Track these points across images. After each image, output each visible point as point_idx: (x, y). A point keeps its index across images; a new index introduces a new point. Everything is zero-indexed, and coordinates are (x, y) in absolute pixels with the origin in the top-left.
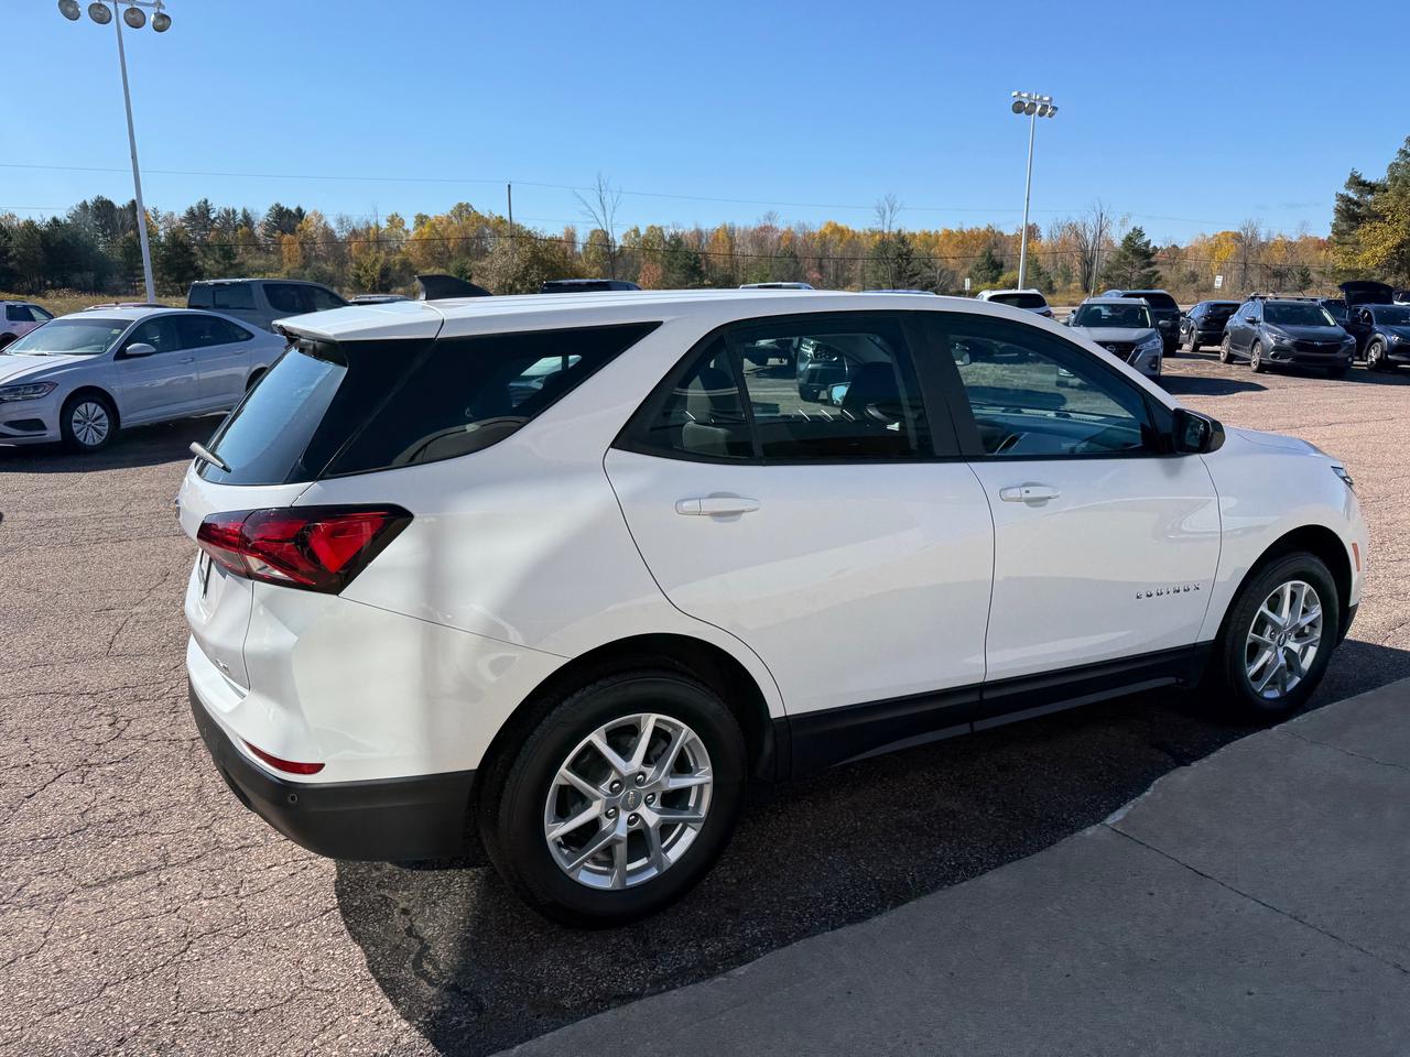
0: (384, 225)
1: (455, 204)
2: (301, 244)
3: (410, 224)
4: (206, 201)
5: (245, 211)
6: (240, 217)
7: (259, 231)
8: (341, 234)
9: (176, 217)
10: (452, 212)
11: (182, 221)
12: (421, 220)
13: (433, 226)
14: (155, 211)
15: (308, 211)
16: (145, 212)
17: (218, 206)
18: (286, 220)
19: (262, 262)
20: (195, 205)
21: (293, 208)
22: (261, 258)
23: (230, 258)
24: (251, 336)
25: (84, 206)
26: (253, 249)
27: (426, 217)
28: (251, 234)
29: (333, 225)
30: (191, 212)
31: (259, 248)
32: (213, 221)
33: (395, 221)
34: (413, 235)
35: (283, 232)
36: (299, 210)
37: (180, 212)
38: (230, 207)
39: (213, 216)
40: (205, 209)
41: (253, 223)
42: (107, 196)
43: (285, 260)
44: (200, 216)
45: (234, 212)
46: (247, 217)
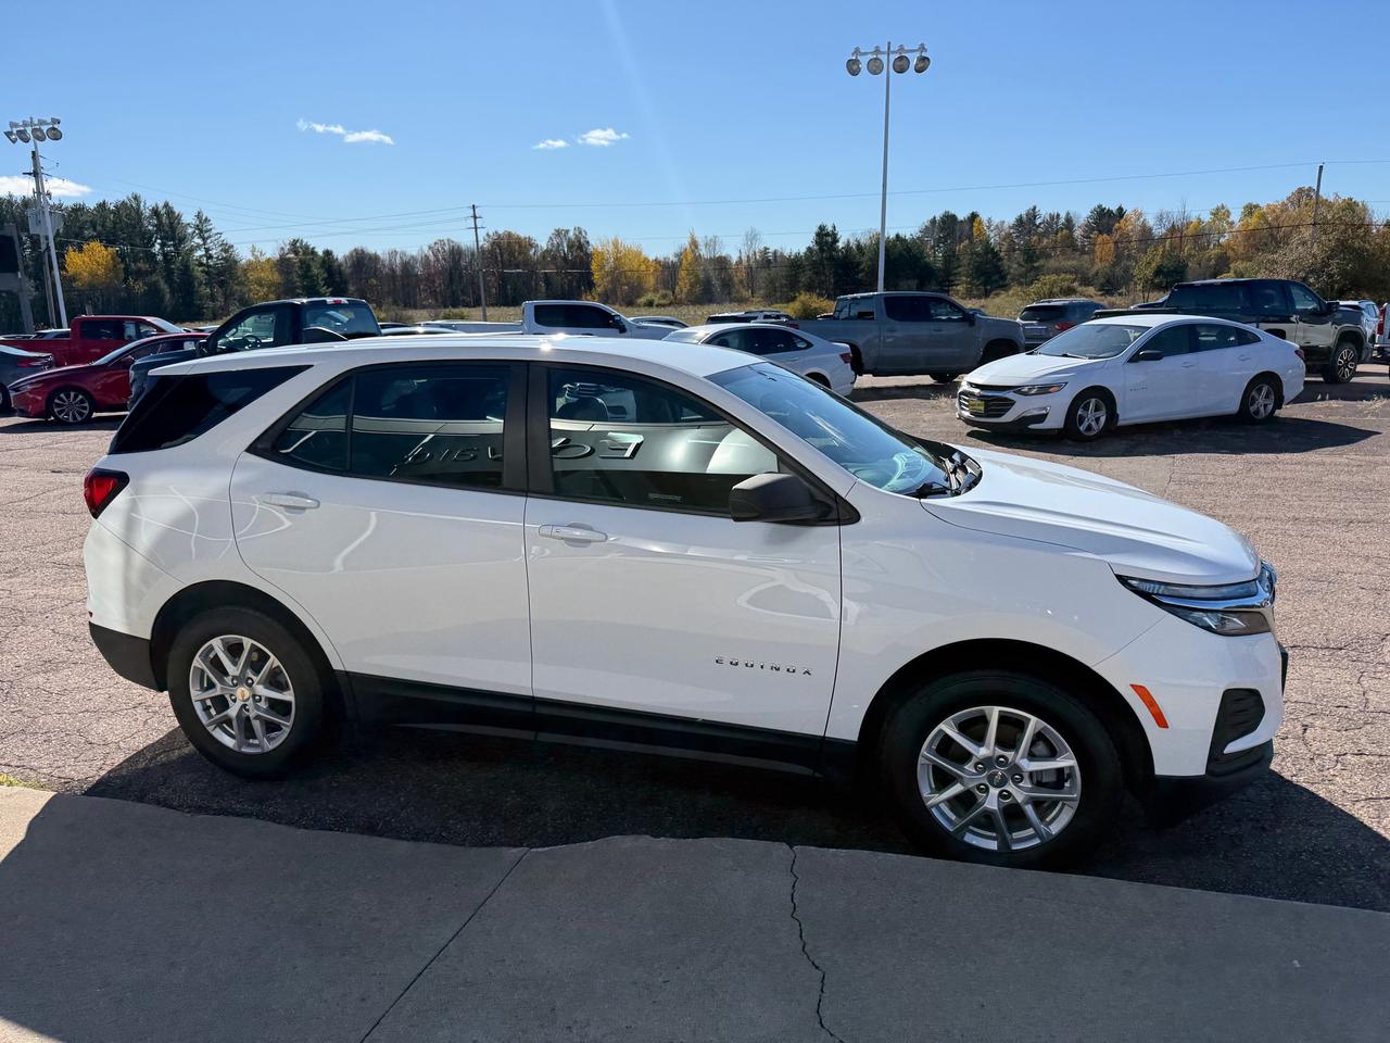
0: (1207, 218)
1: (1294, 189)
2: (1116, 243)
3: (1236, 216)
4: (1035, 208)
5: (1068, 214)
6: (1062, 220)
7: (1078, 233)
8: (1158, 231)
9: (1006, 225)
10: (1288, 199)
11: (1010, 228)
12: (1250, 210)
13: (1263, 216)
14: (989, 221)
15: (1129, 209)
16: (980, 223)
17: (1044, 212)
18: (1106, 220)
19: (1074, 262)
20: (1024, 213)
21: (1114, 208)
22: (1073, 259)
23: (1032, 261)
24: (809, 345)
25: (933, 221)
26: (1069, 251)
27: (1257, 206)
28: (1070, 236)
29: (1151, 222)
30: (1020, 221)
31: (1074, 248)
32: (1038, 227)
33: (1220, 213)
34: (1237, 225)
35: (1101, 233)
36: (1120, 209)
37: (1011, 220)
38: (1054, 211)
39: (1038, 222)
40: (1033, 215)
41: (1074, 226)
42: (952, 212)
43: (1097, 260)
44: (1026, 223)
45: (1058, 215)
46: (1069, 220)
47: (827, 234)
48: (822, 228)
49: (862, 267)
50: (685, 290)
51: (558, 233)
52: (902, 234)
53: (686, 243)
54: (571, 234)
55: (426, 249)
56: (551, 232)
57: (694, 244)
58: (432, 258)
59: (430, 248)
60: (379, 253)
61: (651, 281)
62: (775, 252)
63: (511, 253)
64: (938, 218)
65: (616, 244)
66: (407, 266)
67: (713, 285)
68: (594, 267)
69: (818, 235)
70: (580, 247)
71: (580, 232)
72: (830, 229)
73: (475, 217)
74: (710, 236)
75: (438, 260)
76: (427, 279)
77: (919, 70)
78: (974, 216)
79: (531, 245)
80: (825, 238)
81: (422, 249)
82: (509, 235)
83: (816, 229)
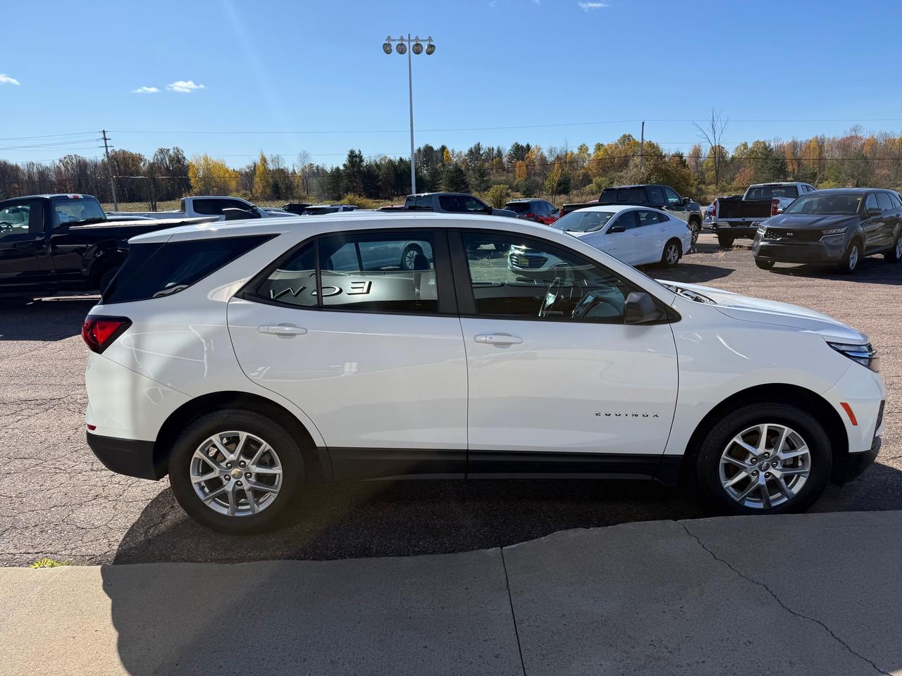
0: (576, 151)
1: (621, 136)
2: (527, 166)
3: (591, 150)
4: (479, 144)
5: (498, 148)
6: (495, 152)
7: (505, 160)
8: (550, 159)
9: (463, 154)
10: (619, 141)
11: (466, 156)
12: (599, 147)
13: (606, 150)
14: (453, 151)
15: (533, 146)
16: (448, 152)
17: (485, 146)
18: (520, 152)
19: (504, 178)
20: (473, 147)
21: (524, 145)
22: (504, 175)
23: (483, 177)
25: (420, 150)
26: (501, 171)
27: (602, 145)
28: (501, 162)
29: (546, 154)
30: (471, 152)
31: (504, 169)
32: (482, 155)
33: (583, 149)
34: (593, 156)
35: (518, 159)
36: (528, 146)
37: (465, 151)
38: (491, 146)
39: (481, 152)
40: (478, 148)
41: (502, 155)
42: (430, 145)
43: (517, 177)
44: (475, 153)
45: (493, 149)
46: (499, 152)
47: (356, 156)
48: (352, 152)
49: (380, 178)
50: (259, 191)
51: (162, 151)
52: (403, 158)
53: (258, 160)
54: (171, 152)
55: (57, 162)
56: (155, 150)
57: (264, 160)
58: (63, 168)
59: (60, 161)
60: (19, 164)
61: (233, 184)
62: (317, 167)
63: (126, 166)
64: (422, 149)
65: (206, 159)
66: (43, 174)
67: (281, 188)
68: (190, 175)
69: (350, 156)
70: (179, 161)
71: (178, 151)
72: (357, 153)
73: (105, 139)
74: (274, 155)
75: (68, 170)
76: (60, 184)
77: (429, 53)
78: (443, 148)
79: (141, 160)
80: (355, 159)
81: (54, 161)
82: (124, 152)
83: (349, 153)
